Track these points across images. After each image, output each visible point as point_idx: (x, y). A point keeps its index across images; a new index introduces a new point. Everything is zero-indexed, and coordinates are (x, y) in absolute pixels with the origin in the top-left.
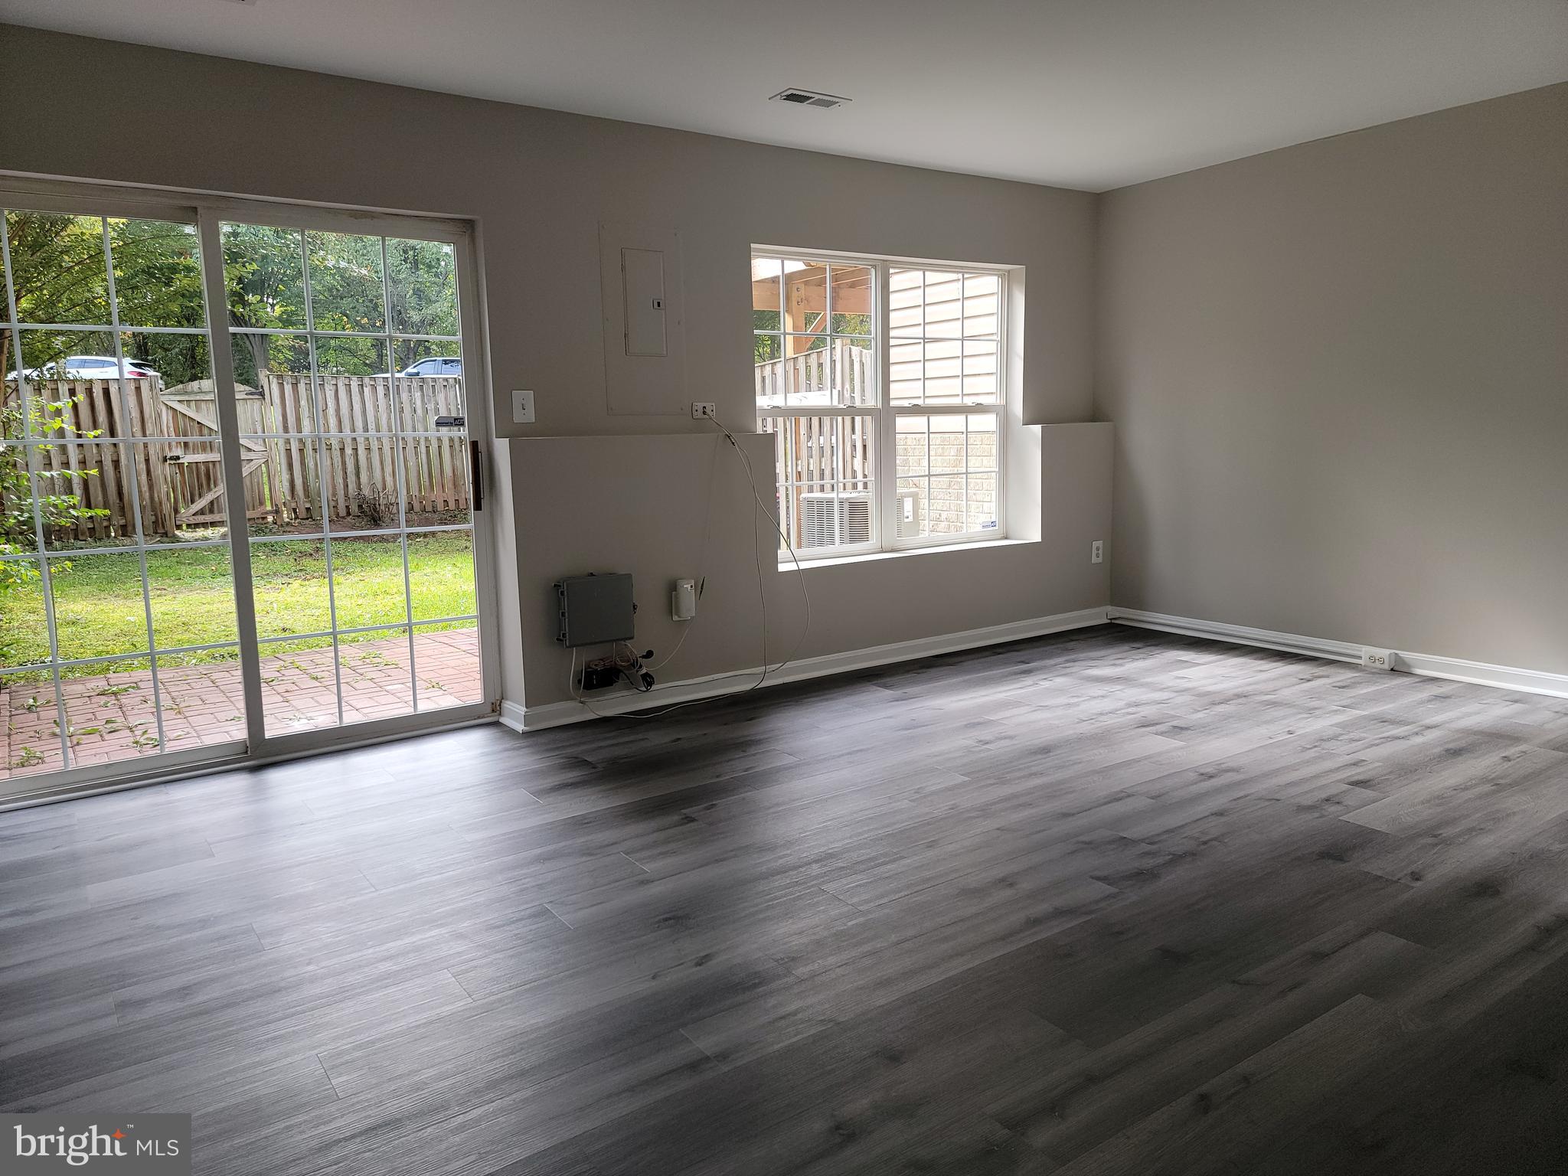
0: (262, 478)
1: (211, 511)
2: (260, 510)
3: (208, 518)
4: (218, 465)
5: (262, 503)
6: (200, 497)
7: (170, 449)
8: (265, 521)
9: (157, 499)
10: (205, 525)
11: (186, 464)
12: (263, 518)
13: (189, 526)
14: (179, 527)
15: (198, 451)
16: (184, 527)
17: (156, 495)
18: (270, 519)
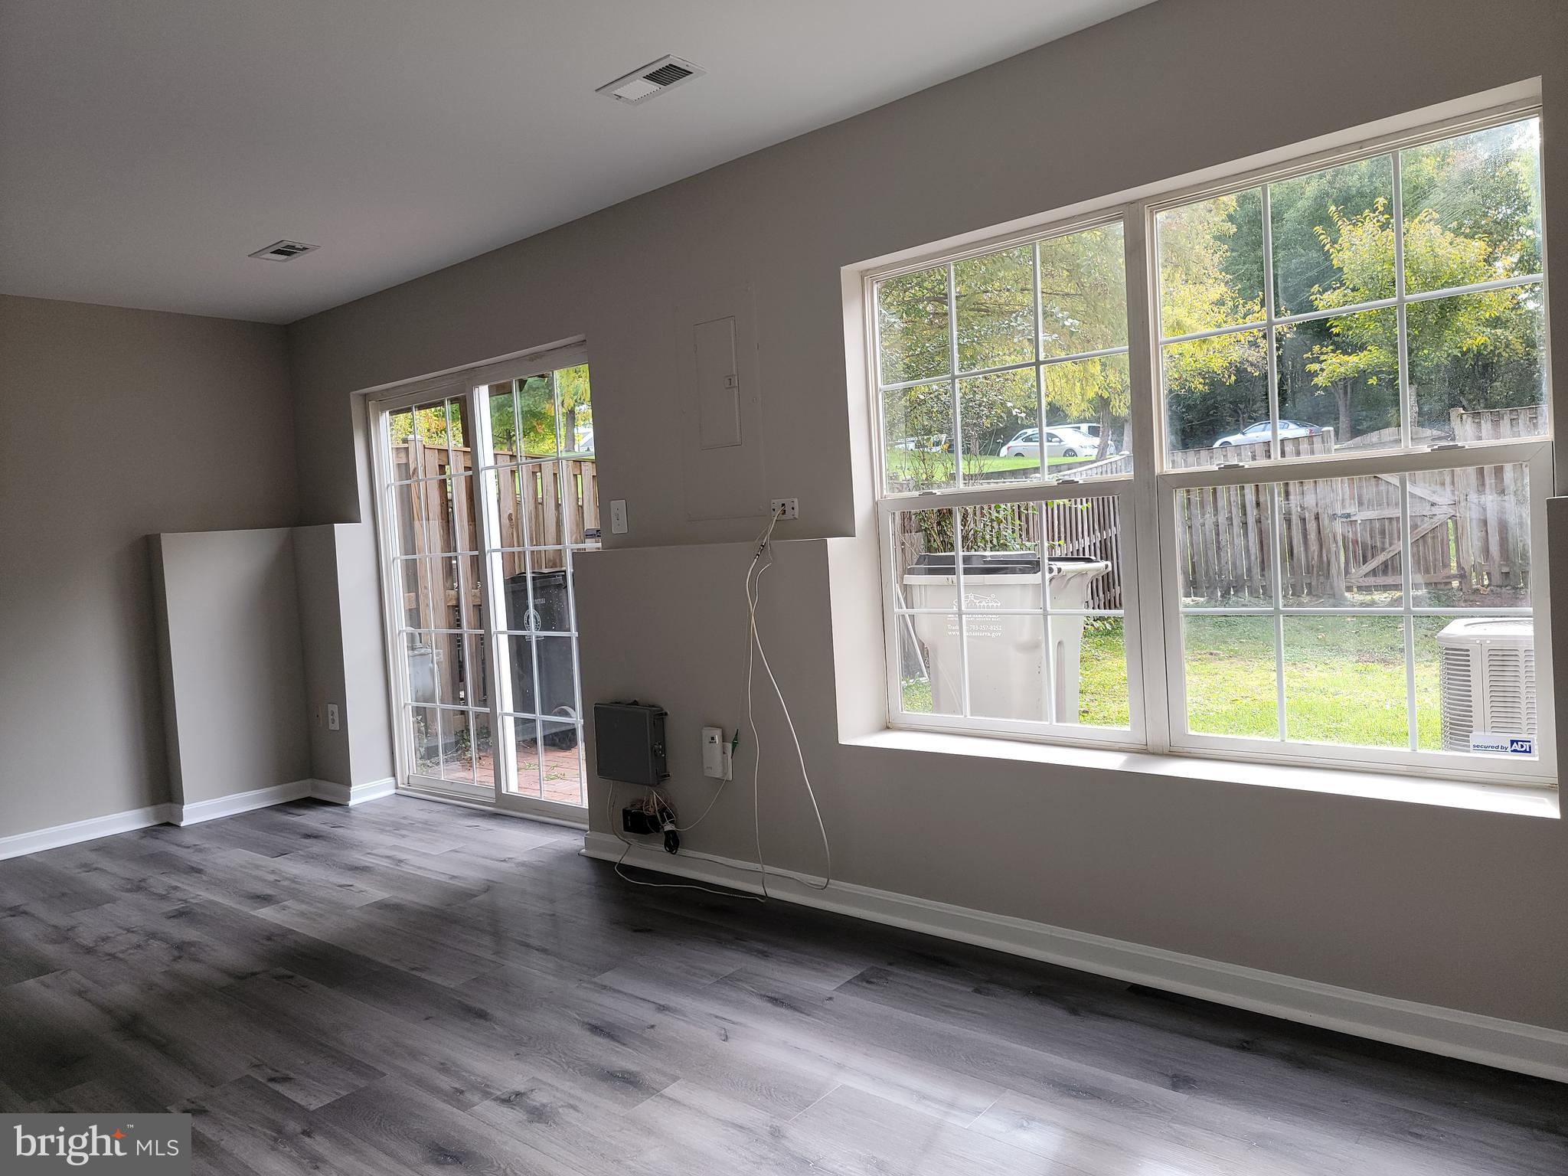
0: (1447, 534)
1: (1385, 572)
2: (1444, 573)
3: (1381, 580)
4: (1395, 523)
5: (1446, 565)
6: (1373, 557)
7: (1343, 507)
8: (1449, 587)
9: (1325, 559)
10: (1377, 588)
11: (1359, 522)
12: (1447, 584)
13: (1360, 588)
14: (1349, 589)
15: (1373, 506)
16: (1355, 590)
17: (1324, 555)
18: (1455, 584)
